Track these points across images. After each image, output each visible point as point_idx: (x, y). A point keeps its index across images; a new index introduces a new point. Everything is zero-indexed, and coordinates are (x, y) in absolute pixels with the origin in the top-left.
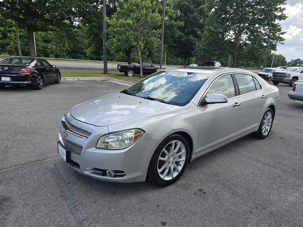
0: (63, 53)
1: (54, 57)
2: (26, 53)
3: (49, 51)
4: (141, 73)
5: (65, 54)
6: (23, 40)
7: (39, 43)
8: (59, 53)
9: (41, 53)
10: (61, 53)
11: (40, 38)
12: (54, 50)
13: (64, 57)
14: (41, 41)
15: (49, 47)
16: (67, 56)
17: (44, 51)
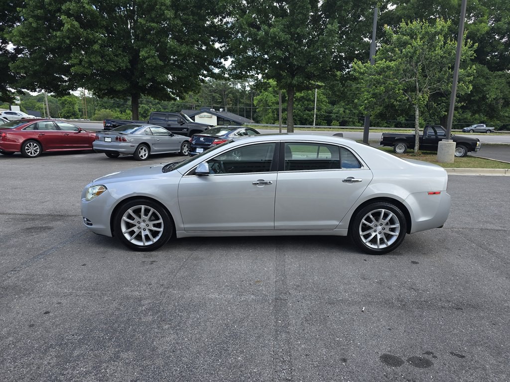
0: (353, 119)
1: (338, 124)
2: (304, 121)
3: (334, 116)
4: (417, 147)
5: (356, 119)
6: (303, 103)
7: (323, 105)
8: (347, 119)
9: (323, 120)
10: (350, 118)
11: (326, 99)
12: (341, 114)
13: (354, 124)
14: (326, 102)
15: (334, 111)
16: (359, 123)
17: (328, 116)
